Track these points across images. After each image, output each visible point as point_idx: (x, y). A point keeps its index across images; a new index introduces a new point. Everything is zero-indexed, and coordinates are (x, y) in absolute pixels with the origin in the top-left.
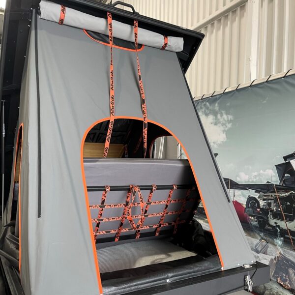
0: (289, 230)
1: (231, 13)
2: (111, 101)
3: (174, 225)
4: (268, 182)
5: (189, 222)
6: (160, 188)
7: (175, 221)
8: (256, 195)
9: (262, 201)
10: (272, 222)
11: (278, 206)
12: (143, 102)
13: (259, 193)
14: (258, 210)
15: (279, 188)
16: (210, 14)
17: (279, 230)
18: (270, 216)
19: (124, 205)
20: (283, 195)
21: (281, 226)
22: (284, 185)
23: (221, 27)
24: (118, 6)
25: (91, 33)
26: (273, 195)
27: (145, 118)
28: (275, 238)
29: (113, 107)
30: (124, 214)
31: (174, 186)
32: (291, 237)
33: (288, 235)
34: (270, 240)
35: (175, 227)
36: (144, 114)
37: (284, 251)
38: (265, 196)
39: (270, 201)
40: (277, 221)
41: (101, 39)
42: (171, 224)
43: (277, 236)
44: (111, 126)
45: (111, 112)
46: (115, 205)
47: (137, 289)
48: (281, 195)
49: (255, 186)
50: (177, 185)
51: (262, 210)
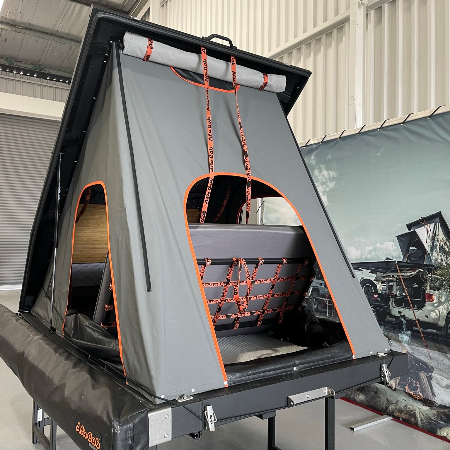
0: (418, 320)
1: (324, 36)
2: (210, 154)
3: (279, 312)
4: (387, 259)
5: (298, 308)
6: (267, 262)
7: (281, 307)
8: (372, 277)
9: (380, 283)
10: (395, 311)
11: (402, 290)
12: (245, 155)
13: (376, 274)
14: (376, 296)
15: (402, 266)
16: (295, 36)
17: (404, 321)
18: (392, 303)
19: (224, 283)
20: (408, 274)
21: (407, 316)
22: (409, 261)
23: (312, 54)
24: (214, 40)
25: (179, 70)
26: (395, 275)
27: (248, 174)
28: (400, 332)
29: (212, 161)
30: (223, 296)
31: (284, 260)
32: (421, 330)
33: (417, 327)
34: (394, 335)
35: (281, 314)
36: (247, 169)
37: (412, 349)
38: (384, 277)
39: (391, 284)
40: (401, 309)
41: (191, 78)
42: (276, 310)
43: (402, 329)
44: (210, 185)
45: (211, 167)
46: (214, 284)
47: (263, 376)
48: (405, 275)
49: (370, 265)
50: (288, 259)
51: (380, 295)
